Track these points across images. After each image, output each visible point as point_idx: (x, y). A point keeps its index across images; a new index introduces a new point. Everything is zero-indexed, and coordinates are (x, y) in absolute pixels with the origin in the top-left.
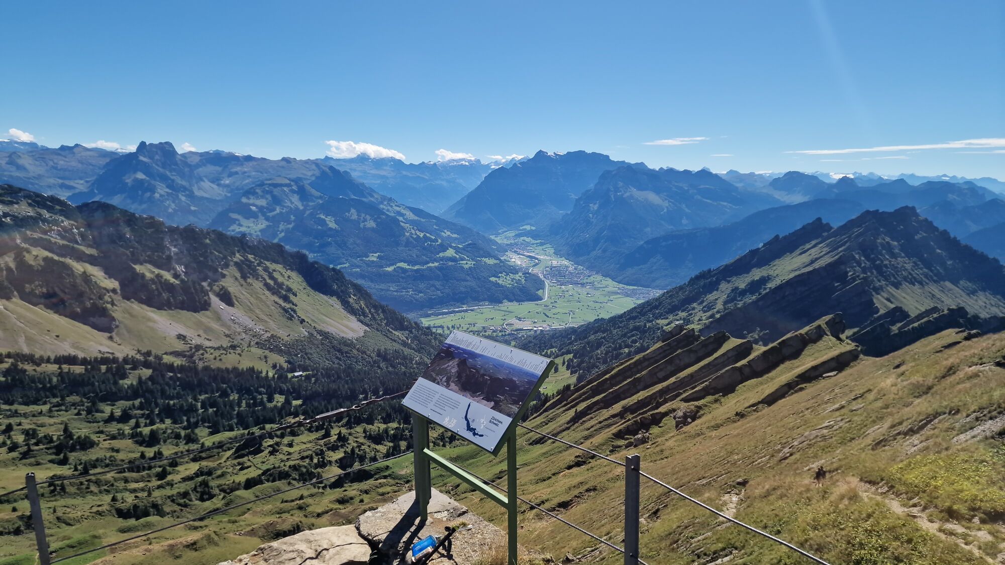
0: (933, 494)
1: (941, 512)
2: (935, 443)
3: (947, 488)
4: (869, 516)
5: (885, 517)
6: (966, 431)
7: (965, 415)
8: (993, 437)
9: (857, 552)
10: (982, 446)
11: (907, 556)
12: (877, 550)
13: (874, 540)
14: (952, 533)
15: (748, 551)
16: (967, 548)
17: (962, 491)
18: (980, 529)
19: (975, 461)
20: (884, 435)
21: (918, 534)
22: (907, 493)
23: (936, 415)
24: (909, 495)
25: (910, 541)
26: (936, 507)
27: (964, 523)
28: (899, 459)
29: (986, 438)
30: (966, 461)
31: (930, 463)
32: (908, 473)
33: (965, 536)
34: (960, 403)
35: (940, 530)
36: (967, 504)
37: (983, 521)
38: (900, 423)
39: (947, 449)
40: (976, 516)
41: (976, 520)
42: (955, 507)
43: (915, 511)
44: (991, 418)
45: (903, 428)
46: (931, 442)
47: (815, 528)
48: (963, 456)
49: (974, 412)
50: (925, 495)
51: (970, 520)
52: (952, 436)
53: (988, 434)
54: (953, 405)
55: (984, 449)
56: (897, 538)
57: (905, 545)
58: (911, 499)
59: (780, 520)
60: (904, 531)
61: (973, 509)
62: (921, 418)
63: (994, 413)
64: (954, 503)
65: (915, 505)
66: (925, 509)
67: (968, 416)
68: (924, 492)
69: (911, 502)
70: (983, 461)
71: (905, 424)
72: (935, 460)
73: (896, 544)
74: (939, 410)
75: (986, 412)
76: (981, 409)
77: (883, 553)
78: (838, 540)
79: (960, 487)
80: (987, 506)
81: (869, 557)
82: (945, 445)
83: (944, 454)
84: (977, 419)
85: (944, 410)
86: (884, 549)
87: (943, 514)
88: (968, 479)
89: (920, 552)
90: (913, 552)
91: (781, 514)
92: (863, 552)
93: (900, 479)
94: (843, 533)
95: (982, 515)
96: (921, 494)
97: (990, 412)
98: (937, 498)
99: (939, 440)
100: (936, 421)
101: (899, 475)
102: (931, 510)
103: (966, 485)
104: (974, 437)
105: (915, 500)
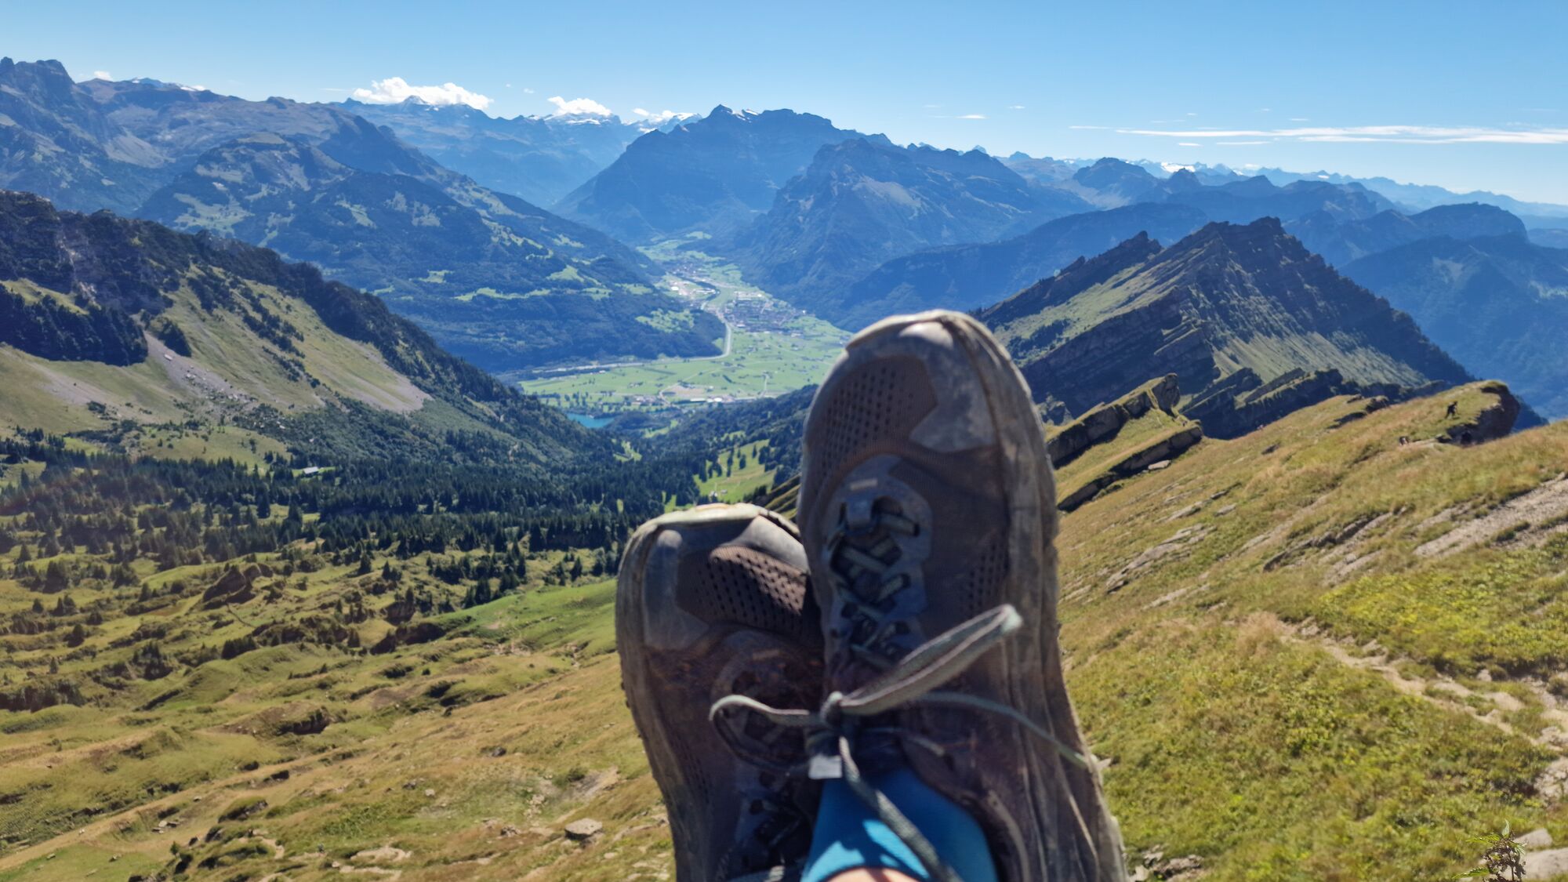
0: (1404, 636)
1: (1423, 663)
2: (1390, 557)
3: (1428, 626)
4: (1307, 674)
5: (1335, 674)
6: (1437, 537)
7: (1430, 512)
8: (1488, 545)
9: (1295, 732)
10: (1471, 557)
11: (1381, 737)
12: (1327, 727)
13: (1321, 712)
14: (1450, 697)
15: (1099, 733)
16: (1486, 720)
17: (1455, 629)
18: (1494, 690)
19: (1465, 582)
20: (1280, 548)
21: (1397, 700)
22: (1355, 635)
23: (1371, 515)
24: (1360, 637)
25: (1384, 711)
26: (1410, 655)
27: (1466, 681)
28: (1325, 583)
29: (1477, 547)
30: (1450, 583)
31: (1389, 587)
32: (1353, 604)
33: (1473, 702)
34: (1415, 496)
35: (1430, 693)
36: (1465, 651)
37: (1497, 677)
38: (1308, 530)
39: (1410, 565)
40: (1483, 668)
41: (1485, 676)
42: (1447, 656)
43: (1375, 660)
44: (1477, 516)
45: (1316, 536)
46: (1381, 556)
47: (1215, 695)
48: (1444, 575)
49: (1446, 507)
50: (1388, 637)
51: (1475, 675)
52: (1413, 546)
53: (1479, 540)
54: (1401, 499)
55: (1477, 563)
56: (1361, 708)
57: (1377, 719)
58: (1364, 643)
59: (1148, 683)
60: (1372, 695)
61: (1480, 658)
62: (1346, 520)
63: (1483, 508)
64: (1444, 650)
65: (1373, 654)
66: (1391, 658)
67: (1436, 513)
68: (1387, 632)
69: (1365, 649)
70: (1477, 583)
71: (1317, 530)
72: (1397, 582)
73: (1359, 717)
74: (1377, 508)
75: (1467, 506)
76: (1457, 503)
77: (1340, 731)
78: (1256, 713)
79: (1448, 624)
80: (1508, 653)
81: (1315, 738)
82: (1405, 560)
83: (1409, 573)
84: (1454, 518)
85: (1385, 507)
86: (1337, 725)
87: (1424, 668)
88: (1459, 610)
89: (1404, 729)
90: (1391, 729)
91: (1148, 673)
92: (1303, 730)
93: (1340, 614)
94: (1266, 700)
95: (1495, 667)
96: (1380, 636)
97: (1474, 507)
98: (1412, 641)
99: (1395, 551)
100: (1373, 524)
101: (1338, 608)
102: (1402, 660)
103: (1458, 619)
104: (1454, 545)
105: (1372, 645)
